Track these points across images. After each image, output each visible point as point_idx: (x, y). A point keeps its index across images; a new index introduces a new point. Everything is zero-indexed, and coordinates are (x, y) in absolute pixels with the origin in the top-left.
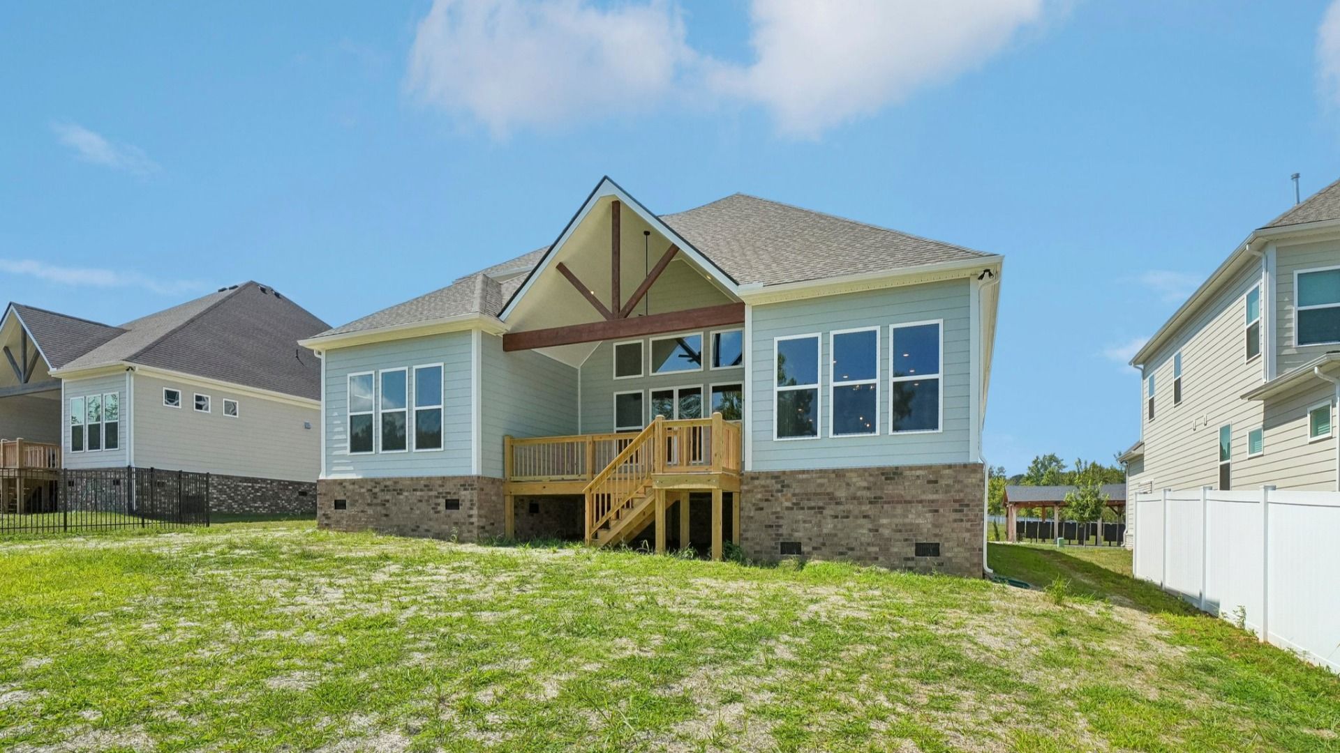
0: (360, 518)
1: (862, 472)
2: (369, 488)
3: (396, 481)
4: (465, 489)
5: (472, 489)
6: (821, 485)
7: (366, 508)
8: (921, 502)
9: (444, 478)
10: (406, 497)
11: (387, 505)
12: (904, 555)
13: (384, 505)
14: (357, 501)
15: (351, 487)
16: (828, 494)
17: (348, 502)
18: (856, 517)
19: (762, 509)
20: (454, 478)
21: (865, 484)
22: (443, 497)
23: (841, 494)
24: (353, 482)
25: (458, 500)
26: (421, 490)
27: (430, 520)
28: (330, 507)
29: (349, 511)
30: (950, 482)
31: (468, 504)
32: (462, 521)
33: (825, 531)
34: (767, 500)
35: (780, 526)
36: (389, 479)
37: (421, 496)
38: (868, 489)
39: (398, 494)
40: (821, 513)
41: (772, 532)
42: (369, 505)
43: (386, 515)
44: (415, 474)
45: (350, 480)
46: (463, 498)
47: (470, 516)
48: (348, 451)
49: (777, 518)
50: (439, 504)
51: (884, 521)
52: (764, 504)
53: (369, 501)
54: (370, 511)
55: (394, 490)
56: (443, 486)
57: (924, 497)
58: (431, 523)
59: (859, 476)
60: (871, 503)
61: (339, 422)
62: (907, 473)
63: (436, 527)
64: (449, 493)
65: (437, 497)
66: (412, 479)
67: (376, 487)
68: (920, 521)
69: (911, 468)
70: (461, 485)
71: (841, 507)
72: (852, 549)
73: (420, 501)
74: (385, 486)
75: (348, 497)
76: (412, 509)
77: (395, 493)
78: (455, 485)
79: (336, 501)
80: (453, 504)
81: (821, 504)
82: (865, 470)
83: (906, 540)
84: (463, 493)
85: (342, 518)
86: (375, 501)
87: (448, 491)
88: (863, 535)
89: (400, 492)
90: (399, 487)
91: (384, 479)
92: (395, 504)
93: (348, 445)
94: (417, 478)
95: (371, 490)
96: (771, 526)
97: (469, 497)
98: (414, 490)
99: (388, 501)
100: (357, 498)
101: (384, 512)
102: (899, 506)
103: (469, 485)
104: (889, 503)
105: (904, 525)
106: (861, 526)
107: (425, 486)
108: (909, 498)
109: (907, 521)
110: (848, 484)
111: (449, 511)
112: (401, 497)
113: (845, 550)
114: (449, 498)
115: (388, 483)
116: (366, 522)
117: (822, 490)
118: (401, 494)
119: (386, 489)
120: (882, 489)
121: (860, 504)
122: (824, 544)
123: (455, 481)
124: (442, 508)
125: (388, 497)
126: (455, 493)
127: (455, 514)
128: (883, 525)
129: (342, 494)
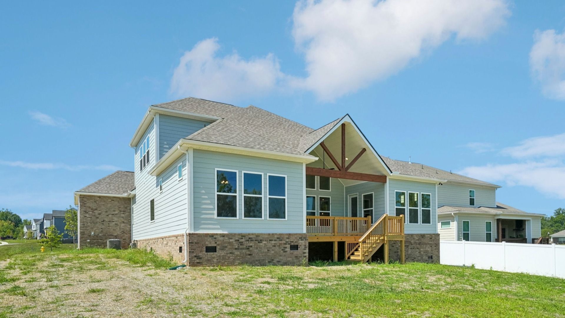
0: (229, 257)
1: (417, 235)
2: (237, 239)
3: (258, 236)
4: (301, 240)
5: (305, 240)
6: (408, 239)
7: (234, 251)
8: (428, 244)
9: (290, 234)
10: (265, 244)
11: (251, 249)
12: (426, 259)
13: (248, 249)
14: (226, 247)
15: (222, 238)
16: (410, 242)
17: (218, 248)
18: (416, 249)
19: (393, 246)
20: (295, 234)
21: (418, 239)
22: (289, 244)
23: (412, 242)
24: (223, 235)
25: (298, 245)
26: (275, 240)
27: (281, 256)
28: (201, 251)
29: (219, 253)
30: (434, 239)
31: (303, 247)
32: (300, 255)
33: (409, 253)
34: (395, 243)
35: (398, 252)
36: (252, 234)
37: (274, 244)
38: (418, 240)
39: (259, 242)
40: (408, 247)
41: (396, 254)
42: (236, 249)
43: (250, 255)
44: (271, 231)
45: (220, 234)
46: (300, 244)
47: (305, 253)
48: (215, 216)
49: (397, 249)
50: (286, 248)
51: (422, 250)
52: (394, 245)
53: (237, 247)
54: (237, 253)
55: (256, 240)
56: (289, 238)
57: (429, 243)
58: (281, 258)
59: (416, 236)
60: (419, 244)
61: (207, 197)
62: (426, 236)
63: (284, 259)
64: (293, 242)
65: (286, 244)
66: (269, 234)
67: (242, 239)
68: (429, 249)
69: (427, 234)
70: (300, 238)
71: (412, 246)
72: (415, 258)
73: (275, 246)
74: (249, 238)
75: (218, 245)
76: (268, 250)
77: (257, 242)
78: (296, 238)
79: (206, 247)
80: (295, 247)
81: (408, 245)
82: (418, 234)
83: (426, 255)
84: (300, 241)
85: (214, 258)
86: (241, 247)
87: (292, 241)
88: (417, 254)
89: (260, 242)
90: (260, 238)
91: (249, 234)
92: (257, 248)
93: (216, 212)
94: (273, 234)
95: (238, 240)
96: (396, 252)
97: (304, 244)
98: (270, 240)
99: (251, 246)
100: (226, 245)
101: (248, 253)
102: (425, 245)
103: (304, 238)
104: (423, 244)
105: (426, 250)
106: (417, 251)
107: (278, 238)
108: (426, 243)
109: (426, 249)
110: (414, 239)
111: (292, 251)
112: (261, 244)
113: (413, 259)
114: (292, 244)
115: (251, 236)
116: (234, 259)
117: (408, 240)
118: (261, 243)
119: (250, 240)
120: (421, 240)
121: (417, 244)
122: (409, 257)
123: (296, 236)
124: (288, 249)
125: (251, 244)
126: (296, 242)
127: (295, 252)
128: (422, 251)
129: (214, 242)
